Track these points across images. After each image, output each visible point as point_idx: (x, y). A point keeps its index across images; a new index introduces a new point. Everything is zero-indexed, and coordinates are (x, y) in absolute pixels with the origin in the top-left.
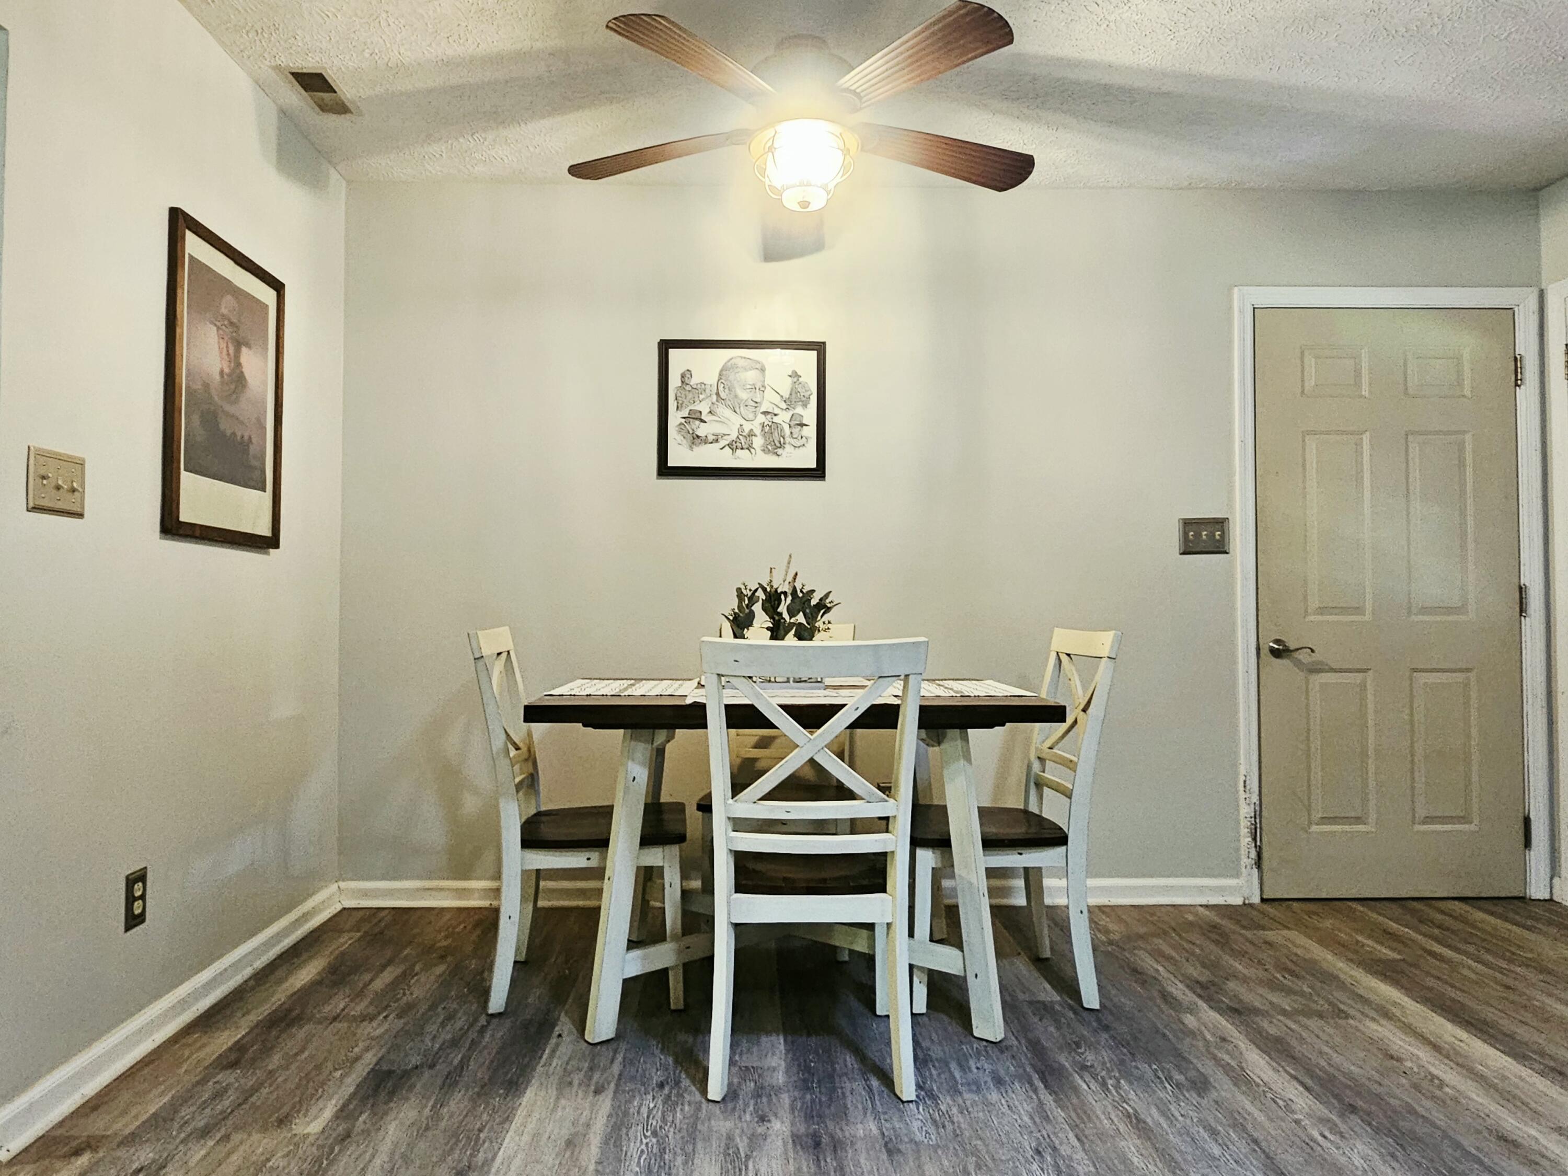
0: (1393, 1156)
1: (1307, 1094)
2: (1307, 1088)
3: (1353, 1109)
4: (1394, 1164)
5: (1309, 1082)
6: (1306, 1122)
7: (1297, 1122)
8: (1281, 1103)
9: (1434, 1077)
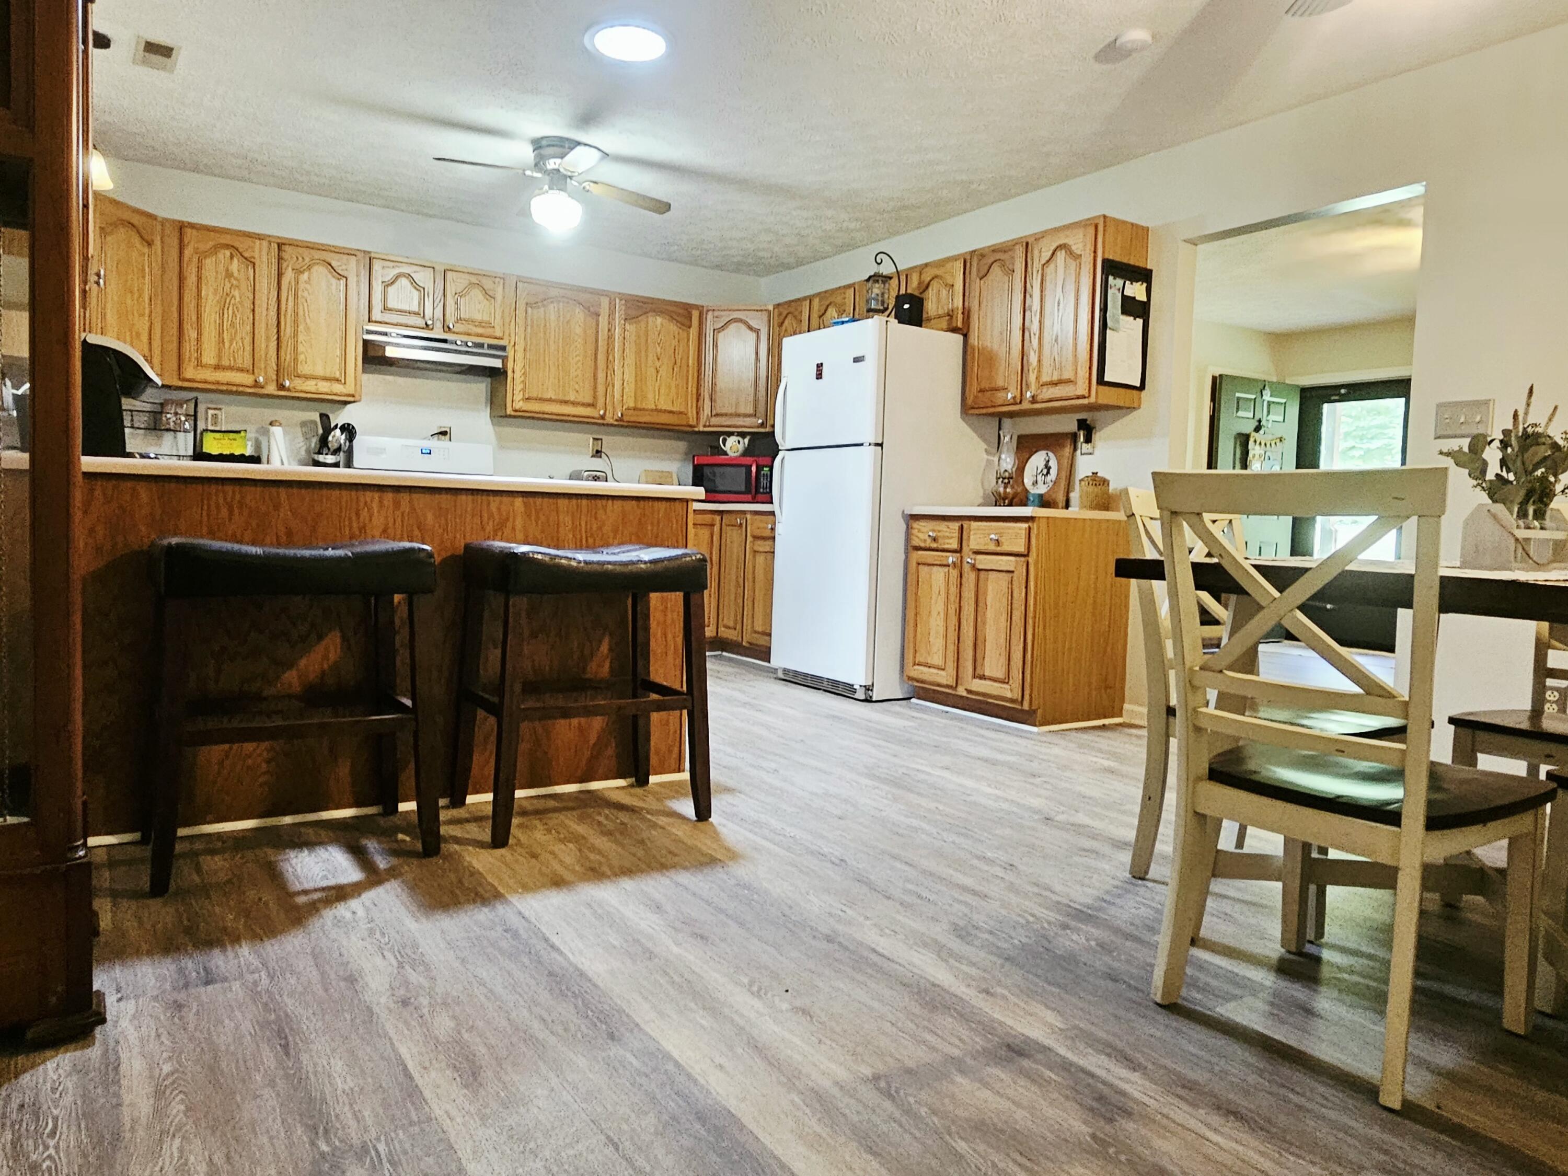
0: (791, 907)
1: (873, 946)
2: (874, 951)
3: (829, 939)
4: (789, 902)
5: (874, 958)
6: (861, 919)
7: (867, 918)
8: (887, 931)
9: (758, 995)
